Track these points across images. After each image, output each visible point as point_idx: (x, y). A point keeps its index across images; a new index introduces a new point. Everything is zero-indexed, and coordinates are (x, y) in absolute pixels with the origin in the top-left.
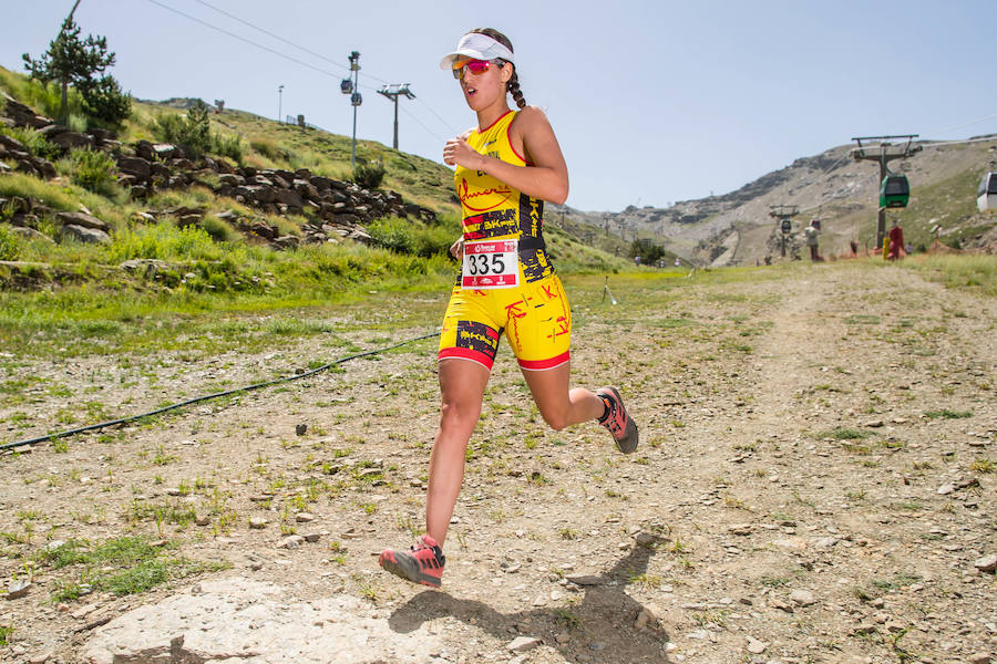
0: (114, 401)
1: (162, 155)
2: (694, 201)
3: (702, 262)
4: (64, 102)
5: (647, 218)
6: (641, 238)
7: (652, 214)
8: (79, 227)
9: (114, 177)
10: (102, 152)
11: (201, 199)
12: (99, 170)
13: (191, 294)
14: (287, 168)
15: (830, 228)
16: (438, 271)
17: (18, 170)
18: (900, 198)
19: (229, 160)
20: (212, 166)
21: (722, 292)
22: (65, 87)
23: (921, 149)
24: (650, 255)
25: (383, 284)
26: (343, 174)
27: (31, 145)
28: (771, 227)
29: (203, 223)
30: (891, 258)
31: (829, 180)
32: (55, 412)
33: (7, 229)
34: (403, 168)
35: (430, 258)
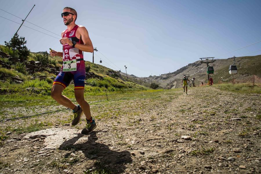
0: (25, 114)
1: (37, 64)
2: (166, 74)
4: (14, 52)
5: (154, 79)
6: (153, 82)
7: (156, 78)
8: (16, 80)
9: (25, 69)
10: (22, 63)
11: (46, 74)
12: (22, 67)
13: (43, 95)
15: (198, 80)
17: (2, 67)
19: (53, 65)
20: (49, 66)
22: (14, 49)
24: (155, 87)
27: (5, 61)
29: (46, 80)
30: (210, 85)
31: (197, 68)
32: (11, 116)
34: (94, 67)
35: (101, 87)
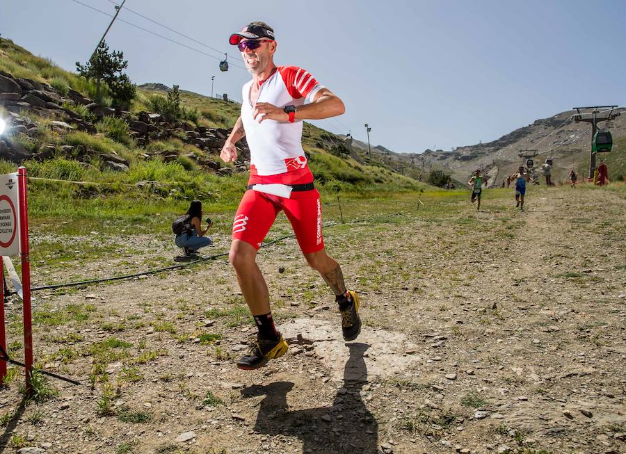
1: (154, 120)
2: (469, 147)
4: (98, 89)
5: (438, 158)
6: (435, 169)
7: (442, 155)
8: (112, 162)
9: (128, 133)
10: (121, 119)
12: (119, 129)
13: (176, 201)
14: (223, 127)
15: (559, 164)
17: (78, 129)
18: (606, 146)
19: (191, 123)
20: (181, 126)
22: (98, 81)
23: (620, 114)
24: (441, 181)
27: (83, 114)
29: (178, 160)
30: (600, 184)
31: (558, 133)
33: (76, 163)
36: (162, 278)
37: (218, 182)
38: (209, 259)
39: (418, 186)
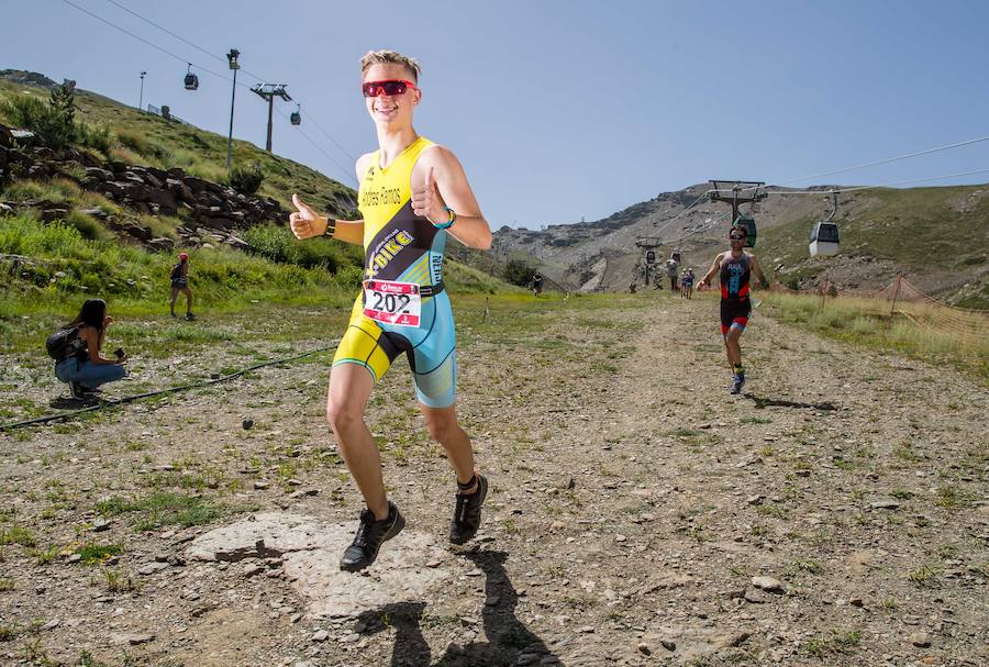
1: (21, 141)
2: (567, 226)
3: (573, 286)
5: (521, 239)
6: (516, 257)
7: (525, 236)
11: (67, 193)
13: (63, 294)
14: (159, 166)
15: (690, 261)
16: (317, 282)
19: (96, 153)
20: (78, 158)
21: (591, 317)
23: (768, 195)
24: (525, 277)
25: (263, 294)
26: (218, 176)
28: (637, 257)
29: (70, 218)
31: (689, 215)
34: (275, 172)
35: (308, 267)
36: (21, 439)
37: (147, 263)
38: (118, 403)
39: (487, 283)
